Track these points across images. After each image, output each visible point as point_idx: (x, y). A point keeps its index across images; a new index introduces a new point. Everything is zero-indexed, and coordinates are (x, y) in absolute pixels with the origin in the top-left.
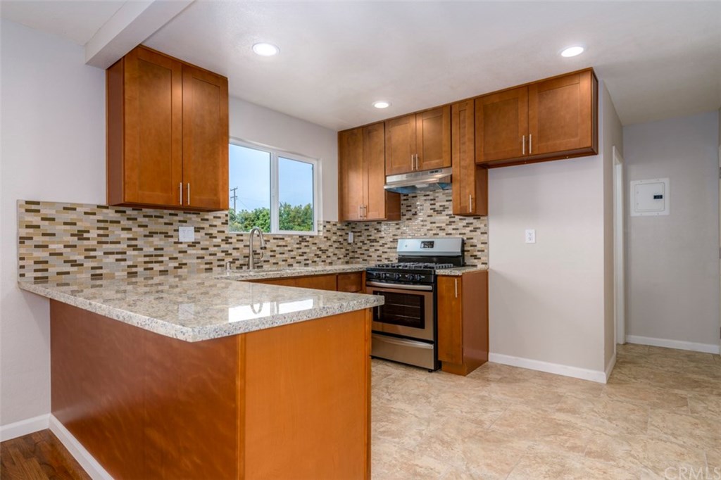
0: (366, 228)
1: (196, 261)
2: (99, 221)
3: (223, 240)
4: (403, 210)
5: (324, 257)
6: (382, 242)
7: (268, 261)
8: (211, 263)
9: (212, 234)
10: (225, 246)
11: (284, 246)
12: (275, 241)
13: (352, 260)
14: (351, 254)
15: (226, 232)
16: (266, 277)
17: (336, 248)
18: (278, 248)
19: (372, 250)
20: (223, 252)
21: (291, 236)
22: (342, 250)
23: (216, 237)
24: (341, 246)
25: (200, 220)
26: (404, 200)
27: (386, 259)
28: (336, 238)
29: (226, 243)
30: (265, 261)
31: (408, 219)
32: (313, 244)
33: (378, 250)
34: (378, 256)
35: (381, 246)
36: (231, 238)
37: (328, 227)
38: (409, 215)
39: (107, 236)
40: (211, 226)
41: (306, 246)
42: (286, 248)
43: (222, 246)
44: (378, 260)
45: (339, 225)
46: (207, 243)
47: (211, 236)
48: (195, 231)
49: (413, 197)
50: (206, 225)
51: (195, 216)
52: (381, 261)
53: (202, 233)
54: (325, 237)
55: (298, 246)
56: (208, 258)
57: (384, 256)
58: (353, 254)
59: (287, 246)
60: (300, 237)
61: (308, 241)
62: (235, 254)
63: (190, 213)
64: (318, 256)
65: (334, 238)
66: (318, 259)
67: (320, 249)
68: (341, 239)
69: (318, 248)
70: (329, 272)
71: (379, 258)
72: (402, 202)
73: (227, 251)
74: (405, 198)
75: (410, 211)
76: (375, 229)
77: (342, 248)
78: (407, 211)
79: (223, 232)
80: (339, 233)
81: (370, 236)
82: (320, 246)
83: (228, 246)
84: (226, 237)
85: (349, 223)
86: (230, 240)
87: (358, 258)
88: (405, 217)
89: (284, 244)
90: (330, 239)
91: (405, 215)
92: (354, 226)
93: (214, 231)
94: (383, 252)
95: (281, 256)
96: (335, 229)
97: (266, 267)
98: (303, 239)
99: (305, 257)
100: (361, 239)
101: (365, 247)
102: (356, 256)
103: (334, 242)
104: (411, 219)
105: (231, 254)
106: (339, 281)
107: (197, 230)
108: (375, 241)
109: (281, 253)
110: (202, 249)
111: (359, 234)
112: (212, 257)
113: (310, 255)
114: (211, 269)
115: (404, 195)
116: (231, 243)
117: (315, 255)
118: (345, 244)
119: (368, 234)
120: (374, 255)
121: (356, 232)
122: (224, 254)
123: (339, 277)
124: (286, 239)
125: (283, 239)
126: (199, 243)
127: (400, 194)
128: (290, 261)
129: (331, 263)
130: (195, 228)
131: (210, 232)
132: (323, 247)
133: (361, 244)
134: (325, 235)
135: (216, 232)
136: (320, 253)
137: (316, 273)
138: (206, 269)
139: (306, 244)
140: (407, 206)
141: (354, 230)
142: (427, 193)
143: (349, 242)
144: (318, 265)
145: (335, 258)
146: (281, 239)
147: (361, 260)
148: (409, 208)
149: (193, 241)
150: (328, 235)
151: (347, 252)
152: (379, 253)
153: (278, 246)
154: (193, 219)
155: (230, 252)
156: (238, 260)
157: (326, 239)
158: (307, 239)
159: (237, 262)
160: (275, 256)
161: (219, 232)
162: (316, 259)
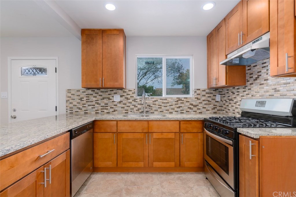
0: (227, 91)
1: (121, 109)
2: (86, 94)
3: (133, 100)
4: (247, 78)
5: (195, 109)
6: (235, 100)
7: (157, 110)
8: (128, 110)
9: (128, 98)
10: (134, 103)
11: (166, 103)
12: (161, 100)
13: (219, 111)
14: (218, 108)
15: (134, 97)
16: (127, 119)
17: (205, 104)
18: (163, 104)
19: (230, 106)
20: (133, 105)
21: (171, 98)
22: (210, 105)
23: (129, 99)
24: (210, 103)
25: (122, 92)
26: (248, 70)
27: (237, 112)
28: (205, 98)
29: (134, 102)
30: (155, 110)
31: (251, 84)
32: (186, 102)
33: (233, 106)
34: (233, 110)
35: (234, 103)
36: (137, 99)
37: (198, 92)
38: (251, 80)
39: (89, 99)
40: (127, 94)
41: (181, 103)
42: (168, 104)
43: (133, 103)
44: (233, 113)
45: (207, 91)
46: (126, 102)
47: (127, 99)
48: (121, 97)
49: (254, 66)
50: (125, 94)
51: (120, 90)
52: (234, 113)
53: (124, 98)
54: (195, 98)
55: (176, 103)
56: (126, 108)
57: (237, 110)
58: (220, 108)
59: (168, 103)
60: (177, 98)
61: (183, 100)
62: (139, 106)
63: (118, 90)
64: (190, 108)
65: (204, 98)
66: (191, 110)
67: (192, 104)
68: (209, 99)
69: (190, 104)
70: (171, 119)
71: (234, 112)
72: (247, 72)
73: (135, 105)
74: (249, 68)
75: (252, 77)
76: (232, 92)
77: (211, 104)
78: (250, 78)
79: (133, 97)
80: (207, 95)
81: (229, 97)
82: (192, 103)
83: (135, 103)
84: (134, 99)
85: (216, 89)
86: (136, 100)
87: (224, 110)
88: (249, 83)
89: (167, 102)
90: (200, 99)
91: (249, 81)
92: (221, 91)
93: (129, 97)
94: (236, 108)
95: (165, 108)
96: (204, 93)
97: (156, 113)
98: (179, 99)
99: (181, 109)
100: (225, 98)
101: (227, 104)
102: (223, 109)
103: (203, 100)
104: (252, 84)
105: (137, 107)
106: (181, 125)
107: (121, 96)
108: (231, 100)
109: (164, 107)
110: (123, 104)
111: (224, 95)
112: (128, 108)
113: (184, 108)
114: (128, 113)
115: (248, 67)
116: (137, 102)
117: (188, 108)
118: (213, 101)
119: (228, 95)
120: (231, 110)
121: (223, 94)
122: (133, 106)
123: (181, 123)
124: (168, 99)
125: (166, 99)
126: (122, 102)
127: (245, 66)
128: (171, 111)
129: (201, 113)
130: (120, 95)
131: (127, 97)
132: (194, 103)
133: (225, 102)
134: (196, 97)
135: (130, 97)
136: (192, 107)
137: (161, 119)
138: (125, 113)
139: (182, 102)
140: (250, 74)
141: (221, 93)
142: (265, 61)
143: (217, 100)
144: (191, 114)
145: (205, 110)
146: (164, 99)
147: (224, 112)
148: (251, 76)
149: (120, 101)
150: (199, 97)
151: (215, 107)
152: (234, 108)
153: (162, 103)
154: (120, 92)
155: (136, 106)
156: (140, 109)
157: (196, 99)
158: (182, 99)
159: (140, 110)
160: (161, 108)
161: (131, 97)
162: (189, 110)
